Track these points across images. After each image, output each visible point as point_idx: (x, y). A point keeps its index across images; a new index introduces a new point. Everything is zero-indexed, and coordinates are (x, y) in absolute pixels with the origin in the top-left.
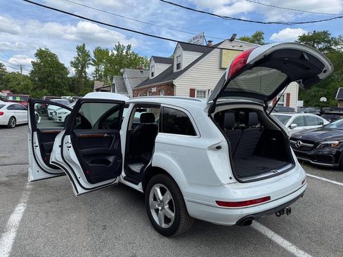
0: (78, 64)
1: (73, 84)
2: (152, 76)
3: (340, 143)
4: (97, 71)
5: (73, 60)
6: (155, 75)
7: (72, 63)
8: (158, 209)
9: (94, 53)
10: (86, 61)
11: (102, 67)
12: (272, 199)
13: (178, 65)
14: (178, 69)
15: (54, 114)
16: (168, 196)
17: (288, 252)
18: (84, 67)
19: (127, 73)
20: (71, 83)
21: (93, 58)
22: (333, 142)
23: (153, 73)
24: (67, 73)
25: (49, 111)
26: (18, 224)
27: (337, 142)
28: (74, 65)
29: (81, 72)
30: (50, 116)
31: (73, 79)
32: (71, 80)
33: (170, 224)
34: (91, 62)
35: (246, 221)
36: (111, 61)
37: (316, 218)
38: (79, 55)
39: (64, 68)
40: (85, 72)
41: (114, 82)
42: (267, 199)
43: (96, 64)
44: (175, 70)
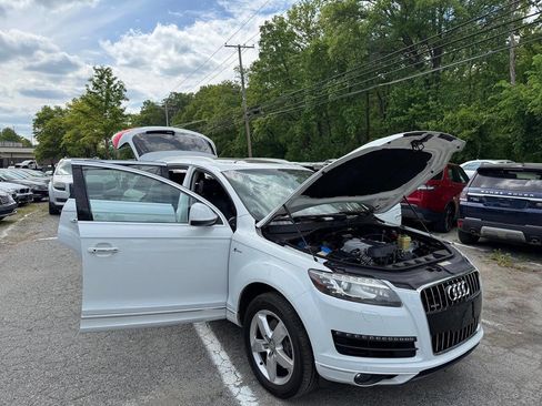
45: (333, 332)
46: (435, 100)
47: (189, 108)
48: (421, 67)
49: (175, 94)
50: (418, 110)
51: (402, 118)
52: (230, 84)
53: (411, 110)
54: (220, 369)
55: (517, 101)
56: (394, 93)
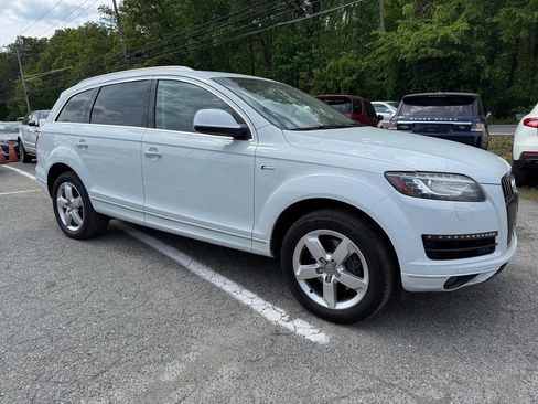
45: (424, 237)
46: (317, 47)
47: (45, 55)
48: (301, 13)
49: (23, 38)
50: (303, 58)
51: (289, 66)
52: (95, 25)
53: (296, 58)
54: (255, 308)
55: (392, 48)
56: (278, 40)
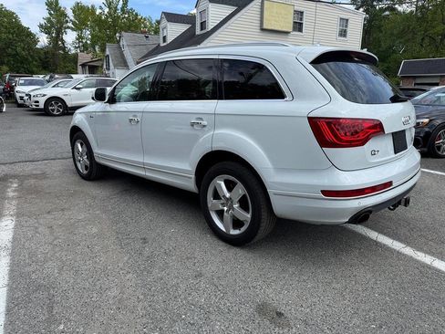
0: (50, 28)
1: (46, 58)
2: (164, 41)
3: (430, 121)
4: (80, 38)
5: (43, 22)
6: (169, 40)
7: (41, 26)
8: (223, 210)
9: (74, 12)
10: (62, 24)
11: (87, 33)
12: (394, 185)
13: (201, 23)
14: (202, 29)
15: (26, 98)
16: (240, 190)
17: (405, 256)
18: (60, 32)
19: (126, 39)
20: (43, 57)
21: (72, 18)
22: (422, 121)
23: (164, 38)
24: (36, 42)
25: (18, 95)
26: (9, 245)
27: (427, 120)
28: (45, 29)
29: (57, 40)
30: (20, 101)
31: (45, 51)
32: (42, 52)
33: (243, 229)
34: (70, 25)
35: (362, 217)
36: (99, 22)
37: (422, 212)
38: (50, 14)
39: (29, 34)
40: (62, 40)
41: (107, 53)
42: (388, 185)
43: (77, 28)
44: (198, 32)
